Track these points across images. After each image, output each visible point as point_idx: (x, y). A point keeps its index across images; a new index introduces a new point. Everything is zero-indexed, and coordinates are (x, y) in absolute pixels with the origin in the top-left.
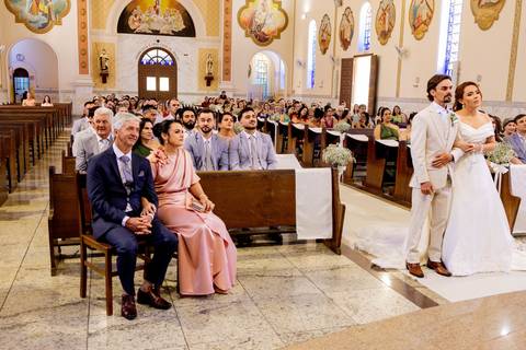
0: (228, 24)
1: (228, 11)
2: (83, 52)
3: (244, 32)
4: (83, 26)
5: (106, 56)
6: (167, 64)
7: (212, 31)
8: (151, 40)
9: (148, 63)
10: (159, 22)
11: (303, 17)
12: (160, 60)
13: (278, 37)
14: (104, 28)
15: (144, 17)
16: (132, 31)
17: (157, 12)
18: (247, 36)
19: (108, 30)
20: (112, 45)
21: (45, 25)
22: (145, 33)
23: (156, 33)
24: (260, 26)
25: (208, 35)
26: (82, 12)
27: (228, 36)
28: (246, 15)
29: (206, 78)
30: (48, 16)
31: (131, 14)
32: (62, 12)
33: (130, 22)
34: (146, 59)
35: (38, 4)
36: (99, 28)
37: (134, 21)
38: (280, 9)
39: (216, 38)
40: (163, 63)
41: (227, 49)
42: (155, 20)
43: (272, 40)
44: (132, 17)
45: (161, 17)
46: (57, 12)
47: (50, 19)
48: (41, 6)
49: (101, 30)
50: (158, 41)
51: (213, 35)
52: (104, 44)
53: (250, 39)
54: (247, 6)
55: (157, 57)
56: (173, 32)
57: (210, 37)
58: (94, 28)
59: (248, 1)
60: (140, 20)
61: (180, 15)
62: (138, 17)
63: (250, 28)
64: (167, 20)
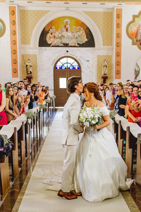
0: (119, 36)
1: (119, 26)
2: (15, 62)
3: (131, 41)
4: (14, 43)
5: (30, 64)
6: (74, 68)
7: (108, 41)
8: (62, 51)
9: (61, 68)
12: (69, 65)
14: (30, 44)
15: (57, 34)
16: (49, 45)
17: (67, 30)
18: (133, 44)
19: (31, 45)
20: (35, 55)
22: (58, 46)
23: (66, 45)
25: (104, 45)
26: (13, 33)
27: (118, 45)
28: (133, 29)
29: (103, 77)
31: (48, 33)
33: (48, 39)
34: (59, 65)
36: (26, 44)
37: (50, 38)
39: (110, 47)
40: (71, 68)
41: (118, 55)
42: (66, 36)
44: (49, 35)
45: (69, 34)
49: (27, 46)
50: (67, 51)
51: (108, 45)
52: (29, 55)
53: (136, 46)
54: (133, 21)
55: (67, 63)
56: (78, 44)
57: (105, 47)
58: (22, 44)
59: (134, 17)
60: (55, 36)
61: (84, 31)
62: (53, 35)
63: (136, 38)
64: (74, 36)
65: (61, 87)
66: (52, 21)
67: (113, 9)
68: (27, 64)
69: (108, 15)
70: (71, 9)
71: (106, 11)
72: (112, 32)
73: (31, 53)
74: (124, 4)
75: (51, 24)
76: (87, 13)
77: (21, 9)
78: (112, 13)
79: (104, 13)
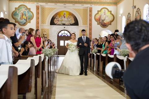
0: (91, 20)
1: (91, 15)
3: (97, 23)
4: (38, 23)
5: (45, 33)
6: (68, 36)
7: (85, 23)
8: (62, 27)
9: (61, 36)
10: (65, 21)
11: (120, 15)
12: (65, 34)
13: (110, 24)
15: (60, 19)
16: (55, 24)
17: (65, 17)
18: (98, 24)
19: (46, 24)
20: (48, 29)
21: (25, 23)
22: (60, 25)
23: (64, 24)
24: (103, 21)
25: (83, 25)
26: (38, 18)
27: (91, 25)
28: (98, 17)
30: (26, 20)
31: (55, 18)
32: (31, 18)
33: (55, 21)
34: (60, 34)
35: (23, 16)
36: (43, 24)
38: (111, 14)
39: (86, 26)
40: (66, 35)
41: (90, 29)
43: (108, 25)
44: (55, 19)
45: (66, 19)
46: (29, 19)
47: (27, 21)
48: (24, 17)
49: (44, 24)
50: (65, 27)
51: (85, 25)
52: (45, 29)
53: (99, 25)
54: (98, 13)
55: (64, 33)
56: (70, 24)
57: (84, 25)
58: (42, 23)
59: (98, 11)
60: (58, 20)
61: (73, 18)
62: (57, 19)
63: (99, 21)
64: (68, 20)
65: (61, 45)
66: (57, 13)
67: (88, 7)
68: (44, 33)
69: (85, 10)
70: (67, 7)
71: (84, 8)
72: (87, 19)
73: (46, 28)
74: (93, 5)
75: (57, 14)
76: (75, 9)
77: (42, 7)
78: (87, 10)
79: (83, 9)
